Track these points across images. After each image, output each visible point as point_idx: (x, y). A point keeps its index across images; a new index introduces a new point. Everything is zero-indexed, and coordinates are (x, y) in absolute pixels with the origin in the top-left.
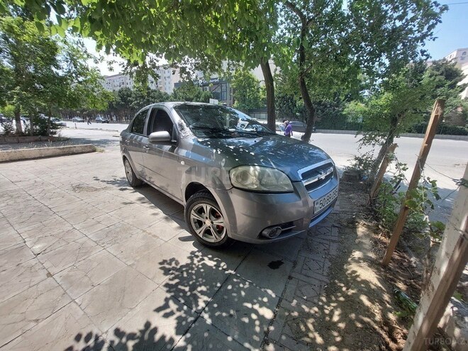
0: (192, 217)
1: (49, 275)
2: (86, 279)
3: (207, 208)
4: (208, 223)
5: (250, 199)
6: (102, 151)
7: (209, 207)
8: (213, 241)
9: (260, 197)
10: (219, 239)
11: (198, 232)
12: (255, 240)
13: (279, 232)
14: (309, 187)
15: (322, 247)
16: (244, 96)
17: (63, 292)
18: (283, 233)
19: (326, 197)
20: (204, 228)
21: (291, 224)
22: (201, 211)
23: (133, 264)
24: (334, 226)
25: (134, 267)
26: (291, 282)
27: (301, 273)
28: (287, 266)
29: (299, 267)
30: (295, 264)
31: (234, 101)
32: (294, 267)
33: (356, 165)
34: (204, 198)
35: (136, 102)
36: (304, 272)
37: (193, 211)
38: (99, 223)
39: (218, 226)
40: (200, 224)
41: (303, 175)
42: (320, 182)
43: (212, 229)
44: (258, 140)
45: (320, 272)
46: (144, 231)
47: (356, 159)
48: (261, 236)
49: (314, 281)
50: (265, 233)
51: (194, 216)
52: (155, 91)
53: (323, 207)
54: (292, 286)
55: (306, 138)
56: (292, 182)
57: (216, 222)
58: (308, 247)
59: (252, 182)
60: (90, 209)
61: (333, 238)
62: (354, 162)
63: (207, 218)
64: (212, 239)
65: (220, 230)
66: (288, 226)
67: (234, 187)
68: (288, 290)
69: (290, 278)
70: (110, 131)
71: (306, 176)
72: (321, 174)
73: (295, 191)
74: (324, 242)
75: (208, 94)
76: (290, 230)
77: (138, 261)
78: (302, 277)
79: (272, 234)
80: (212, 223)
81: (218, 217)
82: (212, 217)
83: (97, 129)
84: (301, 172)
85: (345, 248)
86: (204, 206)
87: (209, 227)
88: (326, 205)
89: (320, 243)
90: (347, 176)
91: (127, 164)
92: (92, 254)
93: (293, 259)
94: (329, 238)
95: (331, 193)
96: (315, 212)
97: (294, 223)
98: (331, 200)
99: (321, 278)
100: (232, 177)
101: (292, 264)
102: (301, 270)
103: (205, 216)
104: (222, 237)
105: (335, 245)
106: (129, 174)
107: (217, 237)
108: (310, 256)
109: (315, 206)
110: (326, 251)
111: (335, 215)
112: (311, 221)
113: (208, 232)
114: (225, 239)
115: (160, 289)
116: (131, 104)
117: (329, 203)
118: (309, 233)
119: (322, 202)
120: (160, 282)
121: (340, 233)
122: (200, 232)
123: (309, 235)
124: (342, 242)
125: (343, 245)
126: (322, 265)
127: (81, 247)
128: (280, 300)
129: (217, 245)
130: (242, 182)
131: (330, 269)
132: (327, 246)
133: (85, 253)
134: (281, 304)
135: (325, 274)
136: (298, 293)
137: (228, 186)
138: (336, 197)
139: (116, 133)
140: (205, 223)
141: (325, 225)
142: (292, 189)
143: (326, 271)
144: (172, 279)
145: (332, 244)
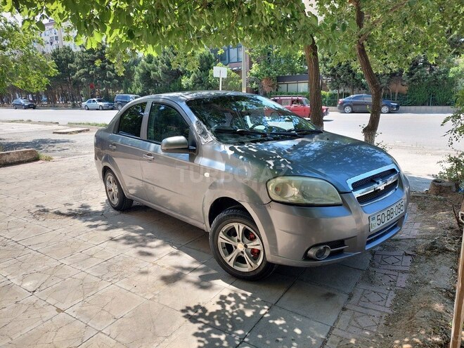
0: (220, 240)
1: (59, 310)
2: (105, 313)
3: (239, 227)
4: (240, 247)
5: (291, 213)
6: (49, 159)
7: (242, 227)
8: (247, 270)
9: (303, 209)
10: (255, 267)
11: (227, 259)
12: (297, 262)
13: (327, 253)
14: (362, 200)
15: (387, 277)
16: (269, 54)
17: (85, 325)
18: (332, 254)
19: (385, 212)
20: (234, 254)
21: (341, 242)
22: (232, 233)
23: (154, 298)
24: (406, 254)
25: (156, 301)
26: (345, 313)
27: (358, 305)
28: (342, 299)
29: (354, 300)
30: (351, 296)
31: (251, 63)
32: (349, 299)
33: (451, 170)
34: (235, 215)
35: (82, 71)
36: (361, 303)
37: (221, 233)
38: (92, 256)
39: (253, 250)
40: (229, 249)
41: (353, 185)
42: (377, 194)
43: (245, 256)
44: (296, 142)
45: (382, 303)
46: (154, 264)
47: (451, 160)
48: (306, 257)
49: (373, 312)
50: (311, 253)
51: (222, 239)
53: (382, 224)
54: (346, 316)
55: (371, 130)
56: (340, 193)
57: (251, 245)
58: (369, 279)
59: (293, 193)
60: (71, 241)
61: (404, 269)
62: (449, 165)
63: (239, 241)
64: (246, 268)
65: (255, 254)
66: (338, 245)
67: (273, 200)
68: (341, 321)
69: (344, 309)
70: (46, 123)
71: (357, 186)
72: (378, 183)
73: (344, 204)
74: (392, 273)
75: (207, 54)
76: (342, 251)
77: (159, 295)
78: (359, 309)
79: (320, 253)
80: (246, 246)
81: (253, 239)
82: (246, 240)
83: (22, 121)
84: (351, 181)
85: (417, 278)
86: (236, 225)
87: (242, 252)
88: (386, 222)
89: (385, 274)
90: (437, 186)
91: (110, 177)
92: (100, 289)
93: (348, 291)
94: (398, 268)
95: (394, 207)
96: (371, 230)
97: (346, 242)
98: (395, 216)
99: (382, 309)
100: (270, 189)
101: (347, 296)
102: (359, 302)
103: (236, 238)
104: (259, 263)
105: (405, 276)
106: (112, 193)
107: (252, 264)
108: (371, 288)
109: (371, 222)
110: (392, 283)
111: (410, 241)
112: (369, 242)
113: (240, 260)
114: (263, 266)
115: (193, 320)
116: (73, 75)
117: (390, 220)
118: (372, 264)
119: (380, 217)
120: (191, 313)
121: (413, 262)
122: (230, 259)
123: (371, 266)
124: (413, 272)
125: (416, 275)
126: (385, 297)
127: (83, 283)
128: (332, 329)
129: (251, 274)
130: (282, 194)
131: (395, 300)
132: (394, 278)
133: (92, 289)
134: (333, 332)
135: (388, 305)
136: (353, 322)
137: (265, 200)
138: (401, 212)
139: (55, 127)
140: (236, 247)
141: (395, 253)
142: (340, 201)
143: (389, 302)
144: (204, 310)
145: (400, 274)
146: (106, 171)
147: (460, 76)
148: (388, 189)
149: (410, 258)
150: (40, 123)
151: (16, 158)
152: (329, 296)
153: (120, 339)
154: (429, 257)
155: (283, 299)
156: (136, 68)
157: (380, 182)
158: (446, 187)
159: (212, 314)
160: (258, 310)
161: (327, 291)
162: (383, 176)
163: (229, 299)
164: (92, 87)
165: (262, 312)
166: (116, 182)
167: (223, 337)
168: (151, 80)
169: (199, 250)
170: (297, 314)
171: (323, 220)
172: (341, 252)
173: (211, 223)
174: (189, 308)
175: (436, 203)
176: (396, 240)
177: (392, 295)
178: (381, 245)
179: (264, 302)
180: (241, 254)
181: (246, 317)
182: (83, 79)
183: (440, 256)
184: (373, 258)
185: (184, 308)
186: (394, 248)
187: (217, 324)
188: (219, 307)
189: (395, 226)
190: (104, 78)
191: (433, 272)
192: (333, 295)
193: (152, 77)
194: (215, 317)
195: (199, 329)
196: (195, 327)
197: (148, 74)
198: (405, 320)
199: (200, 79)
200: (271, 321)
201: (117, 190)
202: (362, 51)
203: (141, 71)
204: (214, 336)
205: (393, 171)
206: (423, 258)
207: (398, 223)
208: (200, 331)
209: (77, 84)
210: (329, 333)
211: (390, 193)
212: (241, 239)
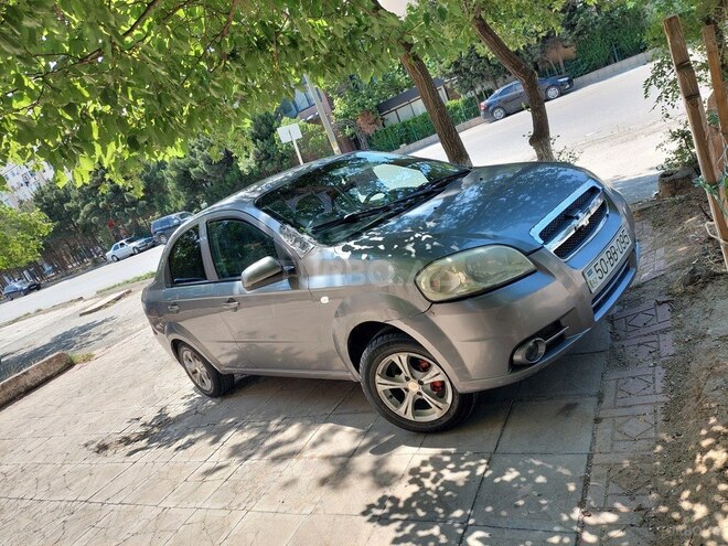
0: (380, 388)
3: (401, 359)
4: (413, 387)
5: (467, 311)
6: (88, 358)
7: (404, 357)
8: (436, 417)
9: (482, 299)
10: (446, 408)
11: (401, 411)
12: (503, 378)
13: (542, 349)
14: (563, 251)
15: (644, 350)
16: (351, 77)
18: (549, 348)
19: (604, 256)
20: (409, 401)
21: (557, 325)
22: (392, 371)
23: (316, 510)
24: (659, 304)
25: (321, 512)
26: (601, 425)
27: (616, 407)
28: (589, 406)
29: (608, 400)
30: (600, 397)
31: (330, 101)
32: (600, 402)
33: (680, 150)
34: (388, 344)
35: (87, 208)
36: (620, 403)
37: (377, 377)
38: (203, 481)
39: (433, 385)
40: (399, 395)
41: (541, 235)
42: (582, 234)
43: (425, 396)
44: (437, 201)
45: (650, 390)
46: (298, 458)
47: (674, 136)
48: (514, 366)
49: (639, 410)
50: (518, 357)
51: (383, 385)
53: (606, 276)
54: (605, 429)
55: (540, 136)
56: (527, 254)
57: (428, 379)
58: (618, 360)
59: (459, 282)
61: (662, 326)
62: (675, 146)
63: (407, 379)
64: (434, 414)
65: (438, 389)
66: (553, 331)
67: (433, 302)
68: (599, 440)
69: (597, 420)
70: (64, 305)
72: (577, 218)
73: (539, 269)
74: (647, 339)
76: (561, 336)
77: (321, 502)
78: (619, 412)
79: (531, 353)
80: (421, 383)
81: (426, 369)
82: (417, 373)
83: (28, 315)
84: (536, 231)
85: (687, 333)
86: (394, 358)
87: (419, 393)
88: (611, 269)
89: (639, 345)
90: (670, 182)
91: (186, 353)
92: (233, 526)
93: (594, 391)
94: (654, 329)
95: (614, 244)
96: (593, 291)
97: (563, 322)
98: (620, 256)
99: (653, 399)
100: (423, 287)
101: (595, 400)
102: (615, 402)
103: (402, 376)
104: (449, 400)
105: (669, 336)
106: (198, 375)
107: (440, 405)
108: (626, 374)
109: (589, 279)
110: (653, 354)
111: (658, 281)
112: (596, 309)
113: (420, 405)
114: (456, 401)
115: (384, 520)
116: (77, 218)
117: (616, 264)
118: (615, 336)
119: (598, 267)
120: (378, 512)
121: (673, 311)
122: (405, 410)
123: (614, 339)
124: (680, 327)
125: (684, 330)
126: (650, 379)
127: (205, 526)
128: (590, 457)
129: (445, 420)
130: (443, 289)
131: (666, 378)
132: (654, 344)
133: (221, 531)
134: (594, 461)
135: (659, 390)
136: (618, 436)
137: (423, 306)
138: (628, 246)
139: (80, 305)
140: (407, 390)
141: (643, 307)
142: (531, 266)
143: (659, 385)
144: (395, 500)
145: (661, 337)
146: (177, 346)
148: (595, 220)
149: (667, 307)
150: (55, 308)
151: (39, 375)
152: (569, 409)
154: (693, 295)
155: (503, 439)
156: (164, 173)
157: (580, 215)
158: (683, 179)
159: (408, 501)
160: (473, 469)
161: (564, 402)
162: (581, 204)
163: (424, 470)
164: (111, 226)
165: (480, 471)
166: (197, 356)
167: (436, 531)
168: (194, 182)
169: (356, 412)
170: (532, 454)
171: (518, 303)
172: (561, 339)
173: (357, 368)
174: (371, 506)
175: (676, 208)
176: (638, 287)
177: (660, 372)
178: (618, 302)
179: (477, 455)
180: (419, 397)
181: (458, 487)
182: (94, 219)
183: (709, 287)
184: (613, 328)
185: (365, 508)
186: (639, 301)
187: (421, 513)
188: (415, 488)
189: (627, 270)
190: (124, 205)
191: (707, 315)
192: (575, 405)
193: (193, 176)
194: (414, 504)
195: (398, 531)
196: (390, 531)
197: (187, 174)
198: (692, 403)
199: (265, 152)
200: (497, 480)
201: (204, 369)
202: (484, 28)
203: (174, 173)
204: (421, 533)
205: (593, 191)
206: (686, 300)
207: (630, 263)
208: (400, 534)
209: (87, 229)
210: (589, 465)
211: (601, 225)
212: (409, 376)
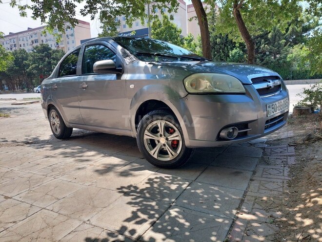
0: (146, 137)
1: (6, 198)
2: (48, 197)
3: (161, 124)
4: (163, 141)
6: (7, 116)
7: (163, 123)
8: (168, 159)
10: (176, 155)
11: (152, 152)
12: (212, 142)
13: (236, 134)
15: (279, 161)
17: (30, 205)
19: (277, 103)
20: (157, 148)
21: (246, 126)
23: (92, 184)
24: (290, 146)
25: (94, 186)
26: (253, 182)
27: (262, 177)
28: (249, 175)
29: (258, 174)
30: (254, 173)
33: (306, 99)
35: (33, 66)
36: (264, 176)
37: (146, 131)
38: (38, 164)
39: (173, 141)
40: (153, 144)
41: (252, 80)
42: (270, 90)
43: (167, 147)
45: (279, 174)
46: (91, 165)
48: (219, 138)
49: (275, 180)
50: (223, 134)
52: (57, 51)
53: (275, 113)
54: (255, 185)
56: (243, 84)
57: (171, 138)
58: (265, 162)
61: (290, 154)
62: (304, 96)
63: (161, 136)
65: (174, 145)
66: (243, 128)
67: (189, 93)
68: (251, 187)
69: (251, 180)
70: (6, 100)
73: (247, 94)
74: (282, 157)
77: (96, 182)
78: (264, 179)
79: (230, 134)
80: (167, 139)
81: (172, 132)
82: (167, 134)
84: (250, 77)
85: (303, 158)
86: (158, 123)
87: (164, 145)
88: (278, 111)
89: (277, 159)
90: (298, 110)
91: (53, 113)
92: (44, 182)
93: (252, 169)
94: (285, 154)
96: (268, 116)
97: (249, 125)
99: (283, 178)
100: (187, 84)
101: (252, 173)
102: (262, 174)
103: (159, 134)
104: (178, 152)
105: (293, 158)
106: (55, 126)
107: (173, 153)
108: (269, 167)
109: (268, 109)
110: (284, 163)
111: (289, 139)
113: (162, 152)
114: (182, 153)
115: (126, 194)
116: (27, 69)
117: (281, 111)
118: (265, 154)
119: (273, 107)
120: (125, 190)
121: (296, 149)
122: (154, 153)
124: (300, 155)
126: (282, 171)
127: (29, 179)
128: (245, 192)
129: (173, 162)
130: (196, 88)
131: (290, 172)
132: (285, 160)
133: (37, 183)
134: (247, 194)
135: (286, 175)
136: (261, 187)
137: (182, 94)
139: (14, 101)
140: (159, 142)
141: (280, 146)
142: (243, 90)
143: (286, 173)
144: (136, 188)
145: (289, 157)
146: (50, 108)
147: (294, 60)
149: (293, 148)
152: (237, 173)
153: (61, 212)
154: (307, 145)
155: (200, 177)
157: (271, 81)
158: (305, 110)
159: (143, 190)
160: (180, 185)
161: (235, 170)
163: (155, 180)
164: (41, 77)
165: (184, 186)
167: (154, 204)
169: (128, 155)
170: (214, 185)
172: (245, 134)
173: (137, 122)
174: (122, 188)
175: (300, 119)
176: (279, 140)
177: (287, 170)
179: (185, 180)
180: (163, 147)
181: (172, 190)
182: (35, 71)
183: (317, 143)
185: (119, 187)
186: (278, 144)
187: (148, 195)
188: (148, 186)
190: (50, 70)
191: (315, 152)
192: (240, 173)
194: (145, 191)
195: (132, 199)
196: (129, 199)
198: (305, 181)
200: (193, 191)
201: (59, 122)
204: (145, 203)
205: (277, 78)
206: (304, 146)
207: (284, 118)
208: (134, 201)
209: (30, 75)
210: (245, 195)
212: (163, 134)
